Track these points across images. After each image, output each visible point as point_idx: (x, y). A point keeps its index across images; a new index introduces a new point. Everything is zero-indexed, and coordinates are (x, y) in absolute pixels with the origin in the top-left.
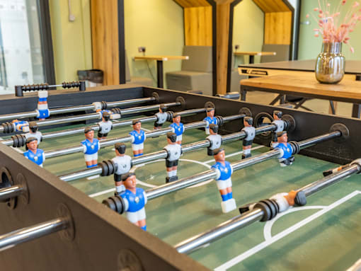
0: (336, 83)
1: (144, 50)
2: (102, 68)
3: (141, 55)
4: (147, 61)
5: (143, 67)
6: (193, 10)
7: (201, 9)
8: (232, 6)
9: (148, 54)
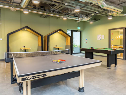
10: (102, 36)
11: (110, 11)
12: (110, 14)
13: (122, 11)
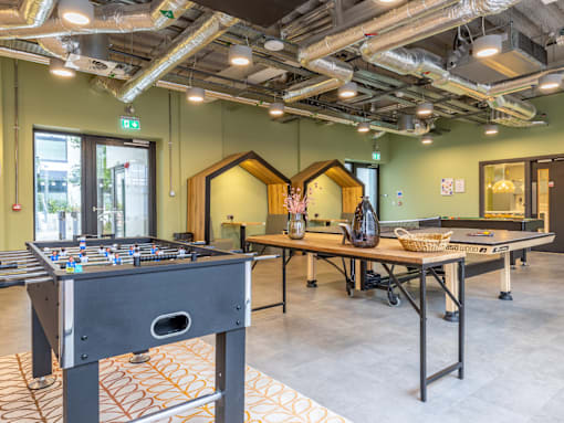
0: (301, 239)
1: (232, 218)
2: (193, 231)
3: (229, 221)
4: (234, 226)
5: (232, 230)
6: (274, 186)
7: (280, 186)
8: (306, 183)
9: (235, 221)
10: (457, 182)
11: (501, 113)
12: (498, 120)
13: (533, 115)
